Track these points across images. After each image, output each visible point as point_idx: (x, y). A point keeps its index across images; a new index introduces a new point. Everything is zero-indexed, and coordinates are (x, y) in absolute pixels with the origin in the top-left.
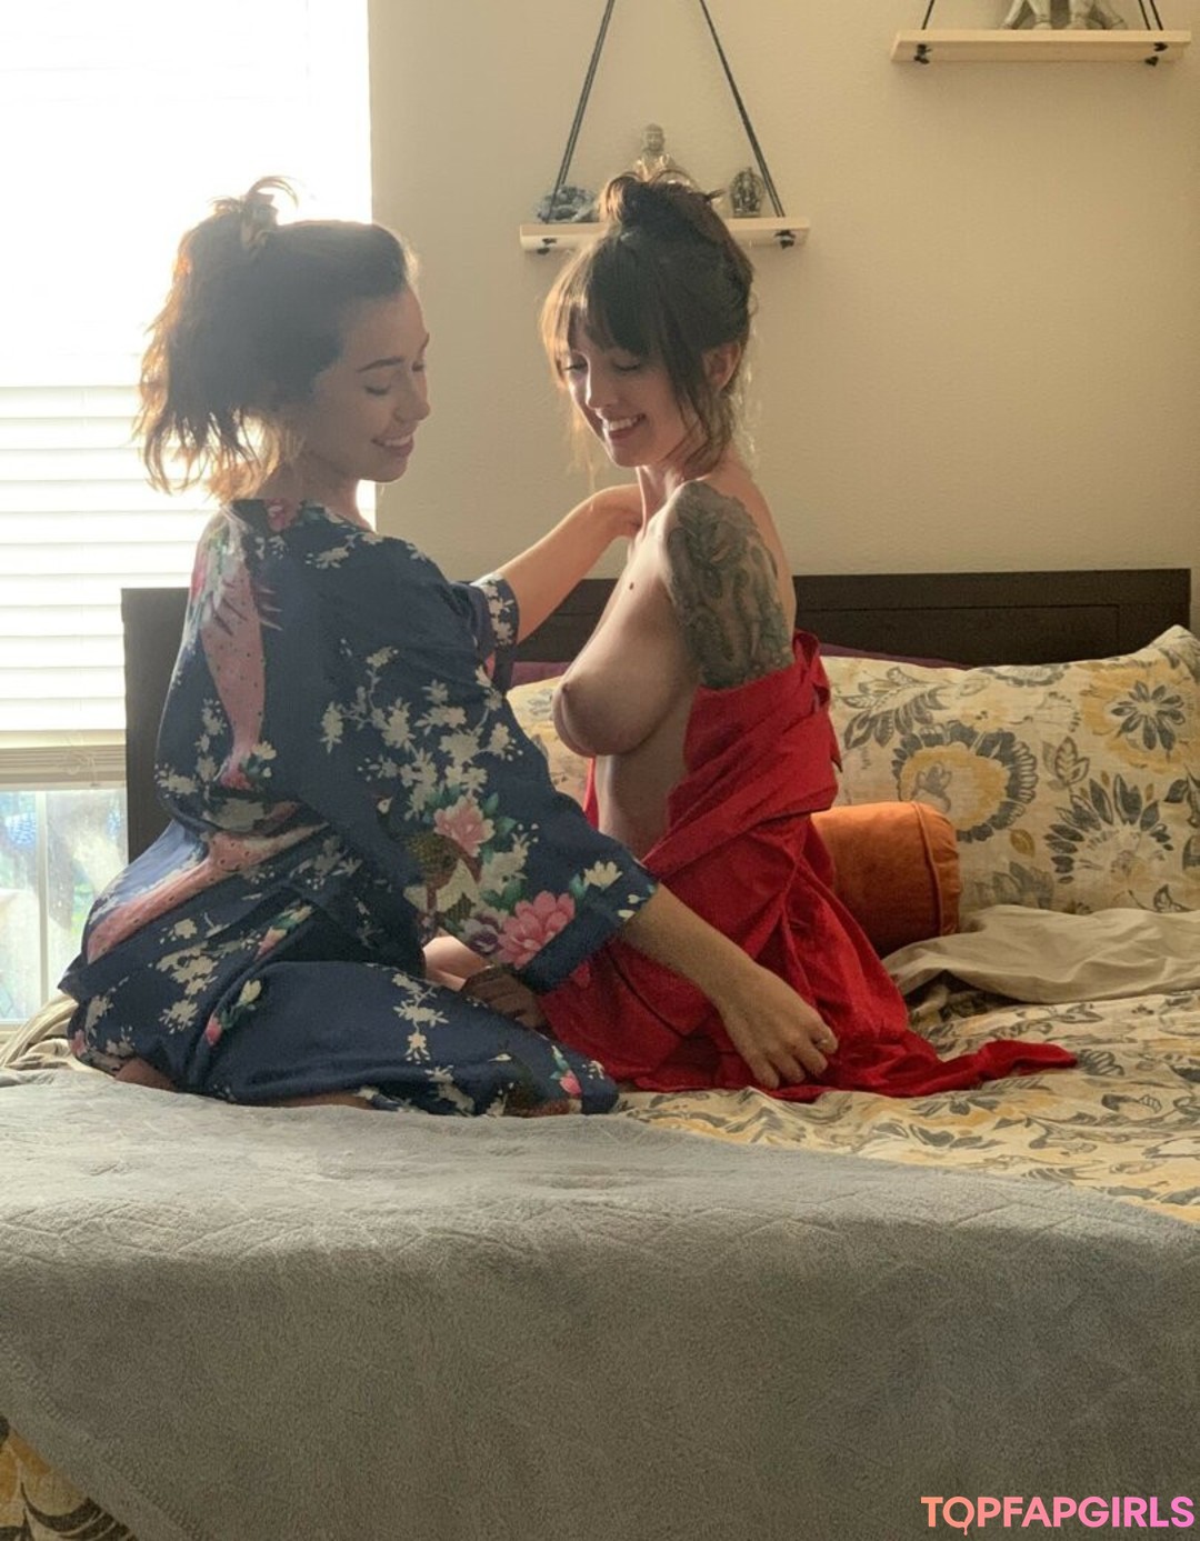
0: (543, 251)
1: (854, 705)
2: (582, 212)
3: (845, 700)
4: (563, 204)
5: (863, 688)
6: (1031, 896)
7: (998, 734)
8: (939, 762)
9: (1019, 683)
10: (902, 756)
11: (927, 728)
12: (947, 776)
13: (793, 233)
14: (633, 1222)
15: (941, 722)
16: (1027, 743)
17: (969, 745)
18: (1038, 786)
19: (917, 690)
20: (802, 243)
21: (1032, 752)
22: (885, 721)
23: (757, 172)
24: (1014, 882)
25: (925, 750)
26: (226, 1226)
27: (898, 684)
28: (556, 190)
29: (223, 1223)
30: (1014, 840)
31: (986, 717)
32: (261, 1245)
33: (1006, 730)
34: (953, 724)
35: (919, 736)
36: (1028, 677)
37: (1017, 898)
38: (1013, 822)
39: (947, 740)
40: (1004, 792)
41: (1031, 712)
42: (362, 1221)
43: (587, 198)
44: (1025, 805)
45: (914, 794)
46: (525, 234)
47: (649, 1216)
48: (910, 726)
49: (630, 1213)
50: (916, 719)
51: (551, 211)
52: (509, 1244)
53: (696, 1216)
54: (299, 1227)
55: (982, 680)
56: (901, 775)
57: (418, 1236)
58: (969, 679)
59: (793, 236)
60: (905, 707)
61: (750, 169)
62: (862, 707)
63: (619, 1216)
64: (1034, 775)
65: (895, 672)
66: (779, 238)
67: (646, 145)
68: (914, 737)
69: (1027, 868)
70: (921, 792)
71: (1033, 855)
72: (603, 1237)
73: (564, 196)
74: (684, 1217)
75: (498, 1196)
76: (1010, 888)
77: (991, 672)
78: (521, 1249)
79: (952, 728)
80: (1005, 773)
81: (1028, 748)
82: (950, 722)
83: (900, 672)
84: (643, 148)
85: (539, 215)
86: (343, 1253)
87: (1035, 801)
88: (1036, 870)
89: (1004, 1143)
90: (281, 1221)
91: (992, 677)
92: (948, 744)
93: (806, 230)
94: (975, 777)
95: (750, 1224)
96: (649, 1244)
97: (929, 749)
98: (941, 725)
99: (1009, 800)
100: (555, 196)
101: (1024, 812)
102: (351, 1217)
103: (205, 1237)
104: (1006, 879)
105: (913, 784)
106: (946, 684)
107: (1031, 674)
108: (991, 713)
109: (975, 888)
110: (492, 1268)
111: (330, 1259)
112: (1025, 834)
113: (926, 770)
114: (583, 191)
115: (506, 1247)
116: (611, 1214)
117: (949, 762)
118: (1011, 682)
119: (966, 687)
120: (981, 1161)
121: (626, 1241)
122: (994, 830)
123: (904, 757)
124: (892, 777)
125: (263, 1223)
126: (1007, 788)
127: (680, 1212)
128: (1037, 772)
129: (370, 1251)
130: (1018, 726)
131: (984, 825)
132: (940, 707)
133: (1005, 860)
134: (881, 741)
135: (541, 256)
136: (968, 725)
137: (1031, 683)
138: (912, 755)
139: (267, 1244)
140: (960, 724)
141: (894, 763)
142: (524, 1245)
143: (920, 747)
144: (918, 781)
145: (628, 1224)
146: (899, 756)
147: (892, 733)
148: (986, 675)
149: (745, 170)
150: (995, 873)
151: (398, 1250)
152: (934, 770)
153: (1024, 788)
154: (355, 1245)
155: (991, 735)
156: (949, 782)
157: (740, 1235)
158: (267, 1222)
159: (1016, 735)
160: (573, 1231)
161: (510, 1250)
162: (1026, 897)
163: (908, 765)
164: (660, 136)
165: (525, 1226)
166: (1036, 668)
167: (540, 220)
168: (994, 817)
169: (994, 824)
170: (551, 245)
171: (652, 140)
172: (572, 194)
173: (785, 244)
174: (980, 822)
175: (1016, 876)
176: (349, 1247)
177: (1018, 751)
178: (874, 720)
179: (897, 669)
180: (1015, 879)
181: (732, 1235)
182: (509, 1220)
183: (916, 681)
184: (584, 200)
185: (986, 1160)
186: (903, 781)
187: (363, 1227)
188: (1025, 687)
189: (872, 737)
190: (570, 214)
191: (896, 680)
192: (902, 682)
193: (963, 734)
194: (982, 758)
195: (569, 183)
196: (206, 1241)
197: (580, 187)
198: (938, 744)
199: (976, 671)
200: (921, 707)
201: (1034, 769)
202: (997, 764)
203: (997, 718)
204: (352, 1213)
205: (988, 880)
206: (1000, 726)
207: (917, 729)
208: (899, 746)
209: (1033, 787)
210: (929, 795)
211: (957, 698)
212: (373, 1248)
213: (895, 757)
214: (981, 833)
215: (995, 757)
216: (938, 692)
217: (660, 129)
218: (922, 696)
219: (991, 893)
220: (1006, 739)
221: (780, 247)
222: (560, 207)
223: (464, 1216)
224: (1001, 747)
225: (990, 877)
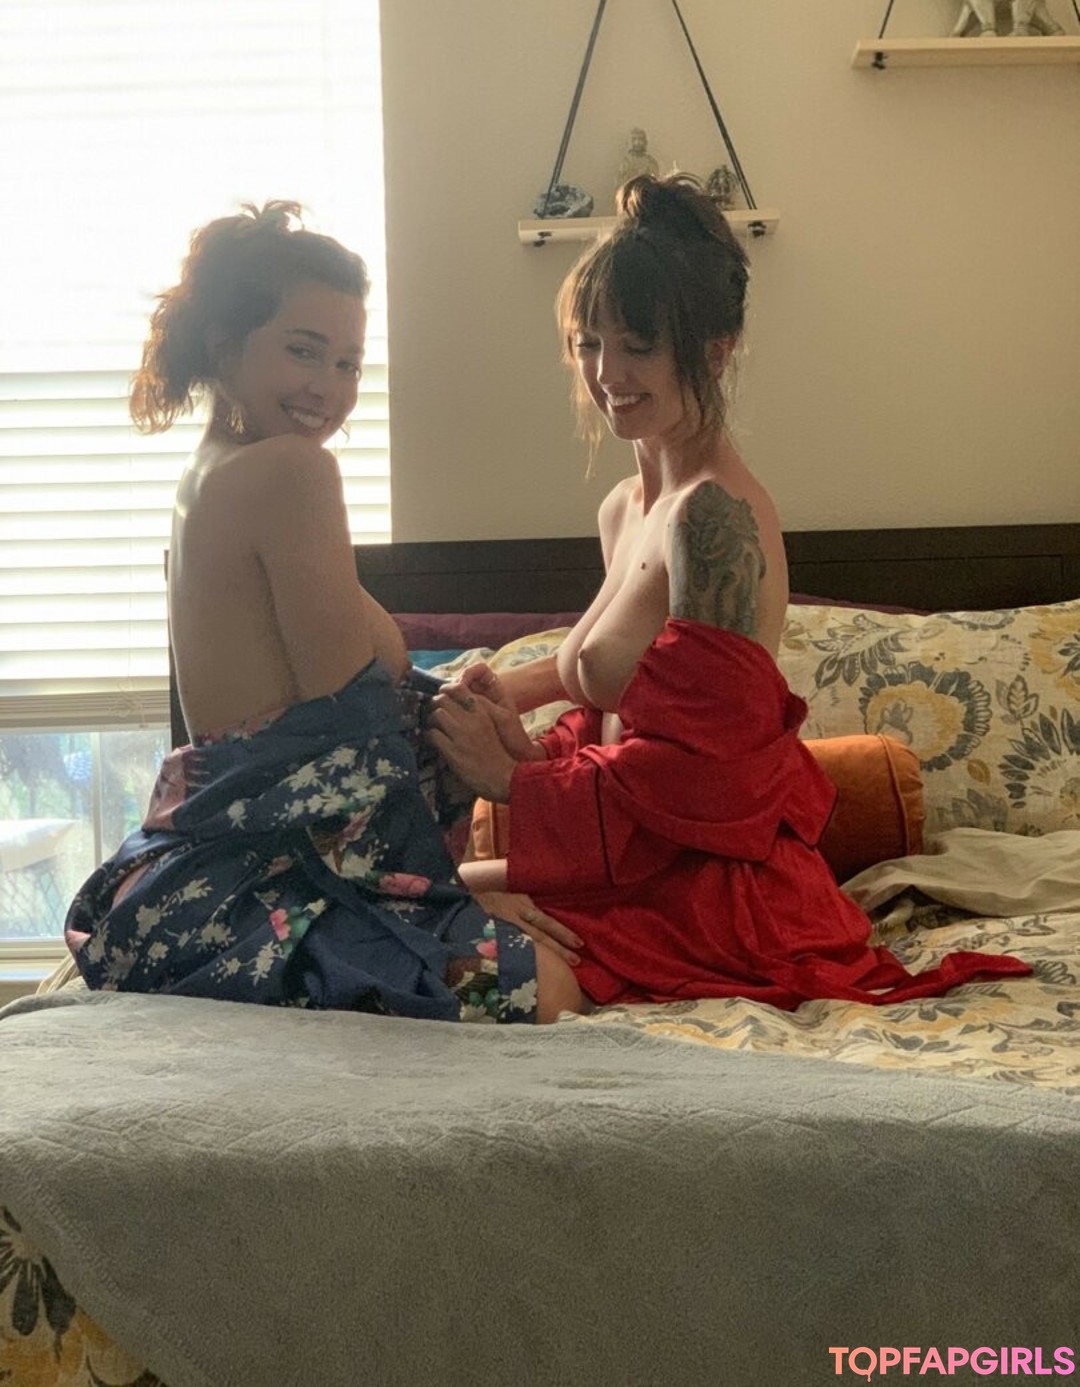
0: (539, 244)
1: (824, 649)
2: (574, 208)
3: (816, 644)
4: (556, 202)
5: (832, 633)
6: (988, 820)
7: (954, 673)
8: (901, 699)
9: (974, 627)
10: (867, 695)
11: (891, 669)
12: (909, 711)
13: (764, 224)
14: (635, 1122)
15: (903, 662)
16: (982, 682)
17: (928, 685)
18: (992, 720)
19: (880, 635)
20: (772, 233)
21: (986, 689)
22: (852, 663)
23: (731, 168)
24: (972, 808)
25: (888, 689)
26: (267, 1125)
27: (863, 629)
28: (550, 188)
29: (267, 1122)
30: (970, 769)
31: (944, 658)
32: (301, 1143)
33: (962, 670)
34: (911, 666)
35: (883, 676)
36: (981, 622)
37: (974, 822)
38: (968, 754)
39: (908, 679)
40: (961, 725)
41: (985, 653)
42: (391, 1121)
43: (578, 195)
44: (981, 738)
45: (879, 728)
46: (522, 229)
47: (649, 1116)
48: (875, 667)
49: (634, 1115)
50: (881, 661)
51: (546, 208)
52: (523, 1143)
53: (691, 1117)
54: (334, 1127)
55: (938, 624)
56: (868, 712)
57: (441, 1135)
58: (927, 624)
59: (764, 227)
60: (870, 650)
61: (725, 167)
62: (831, 650)
63: (622, 1117)
64: (989, 710)
65: (861, 619)
66: (752, 228)
67: (631, 147)
68: (879, 676)
69: (983, 795)
70: (886, 726)
71: (988, 784)
72: (607, 1136)
73: (557, 194)
74: (681, 1117)
75: (512, 1098)
76: (968, 813)
77: (948, 617)
78: (534, 1147)
79: (914, 667)
80: (961, 708)
81: (983, 686)
82: (910, 664)
83: (865, 618)
84: (627, 150)
85: (535, 212)
86: (375, 1149)
87: (988, 734)
88: (990, 796)
89: (970, 1047)
90: (318, 1121)
91: (949, 622)
92: (909, 683)
93: (777, 221)
94: (935, 712)
95: (742, 1124)
96: (649, 1142)
97: (894, 688)
98: (903, 666)
99: (965, 733)
100: (549, 193)
101: (979, 744)
102: (381, 1118)
103: (251, 1135)
104: (965, 805)
105: (877, 718)
106: (907, 628)
107: (984, 619)
108: (948, 655)
109: (936, 813)
110: (508, 1163)
111: (362, 1155)
112: (981, 763)
113: (890, 706)
114: (574, 189)
115: (520, 1146)
116: (616, 1115)
117: (910, 699)
118: (966, 626)
119: (925, 631)
120: (948, 1063)
121: (629, 1139)
122: (953, 760)
123: (870, 695)
124: (859, 714)
125: (302, 1123)
126: (963, 722)
127: (677, 1113)
128: (990, 707)
129: (398, 1148)
130: (971, 666)
131: (944, 756)
132: (900, 649)
133: (963, 787)
134: (849, 681)
135: (537, 249)
136: (926, 665)
137: (985, 627)
138: (877, 693)
139: (306, 1142)
140: (920, 665)
141: (860, 700)
142: (537, 1143)
143: (884, 686)
144: (882, 715)
145: (631, 1124)
146: (865, 694)
147: (859, 673)
148: (944, 620)
149: (720, 168)
150: (954, 799)
151: (423, 1147)
152: (897, 706)
153: (980, 722)
154: (386, 1143)
155: (949, 674)
156: (910, 717)
157: (731, 1134)
158: (306, 1122)
159: (972, 674)
160: (580, 1130)
161: (524, 1147)
162: (982, 821)
163: (873, 701)
164: (643, 139)
165: (537, 1127)
166: (989, 613)
167: (536, 216)
168: (951, 749)
169: (952, 755)
170: (546, 238)
171: (636, 142)
172: (565, 191)
173: (757, 234)
174: (939, 753)
175: (974, 802)
176: (379, 1144)
177: (973, 689)
178: (842, 661)
179: (862, 615)
180: (975, 806)
181: (724, 1133)
182: (522, 1120)
183: (879, 626)
184: (575, 198)
185: (955, 1064)
186: (870, 716)
187: (392, 1128)
188: (979, 631)
189: (841, 679)
190: (563, 210)
191: (862, 626)
192: (867, 628)
193: (922, 673)
194: (942, 695)
195: (562, 181)
196: (251, 1138)
197: (571, 186)
198: (901, 683)
199: (934, 616)
200: (885, 649)
201: (989, 704)
202: (954, 701)
203: (954, 659)
204: (381, 1114)
205: (948, 806)
206: (957, 666)
207: (881, 669)
208: (865, 685)
209: (988, 721)
210: (892, 729)
211: (917, 641)
212: (401, 1145)
213: (861, 695)
214: (940, 763)
215: (952, 695)
216: (901, 636)
217: (642, 132)
218: (886, 640)
219: (951, 818)
220: (962, 678)
221: (752, 235)
222: (554, 204)
223: (482, 1117)
224: (958, 685)
225: (950, 803)
